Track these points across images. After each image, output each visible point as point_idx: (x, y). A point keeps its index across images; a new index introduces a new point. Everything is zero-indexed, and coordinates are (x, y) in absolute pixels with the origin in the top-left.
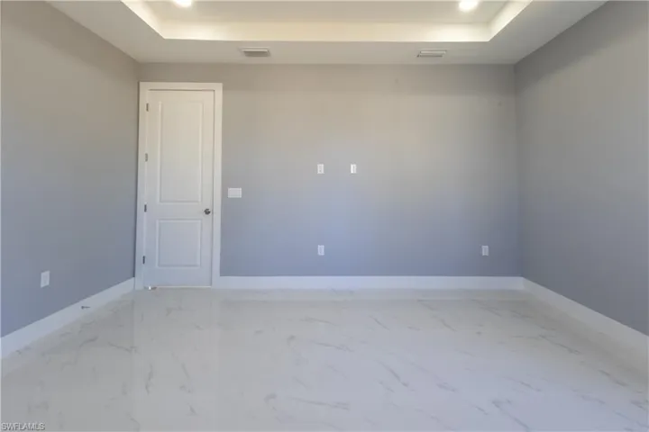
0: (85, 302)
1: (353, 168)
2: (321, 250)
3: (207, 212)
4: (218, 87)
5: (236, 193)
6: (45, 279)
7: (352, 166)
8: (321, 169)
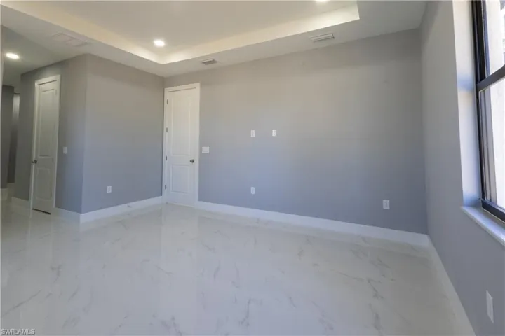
0: (131, 204)
1: (274, 133)
2: (253, 190)
3: (192, 161)
4: (198, 85)
5: (206, 150)
6: (109, 189)
7: (274, 131)
8: (253, 134)
